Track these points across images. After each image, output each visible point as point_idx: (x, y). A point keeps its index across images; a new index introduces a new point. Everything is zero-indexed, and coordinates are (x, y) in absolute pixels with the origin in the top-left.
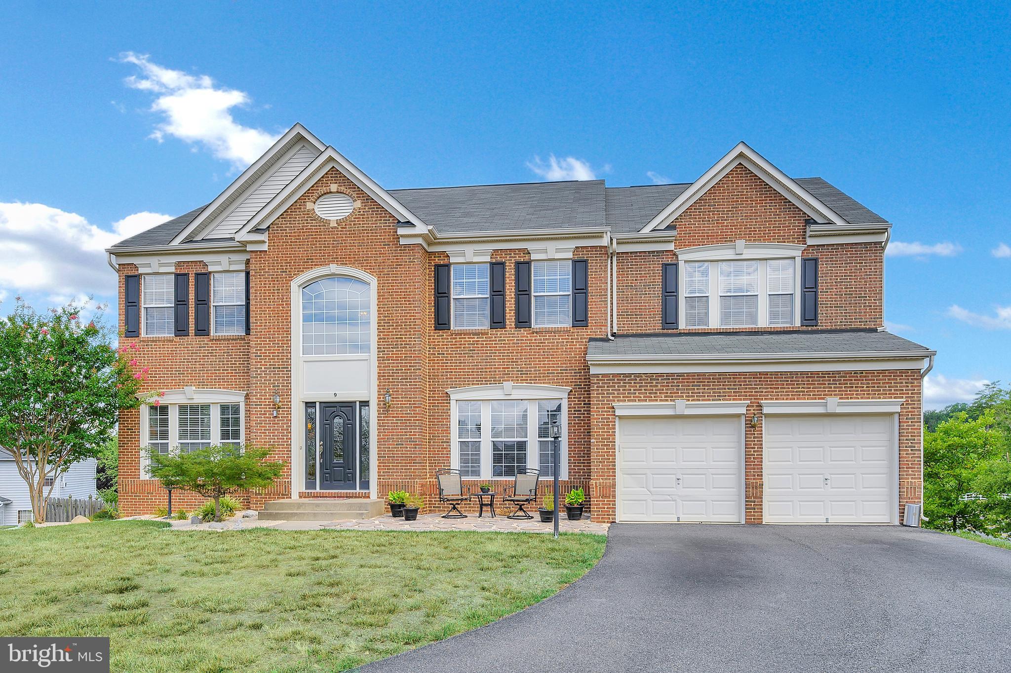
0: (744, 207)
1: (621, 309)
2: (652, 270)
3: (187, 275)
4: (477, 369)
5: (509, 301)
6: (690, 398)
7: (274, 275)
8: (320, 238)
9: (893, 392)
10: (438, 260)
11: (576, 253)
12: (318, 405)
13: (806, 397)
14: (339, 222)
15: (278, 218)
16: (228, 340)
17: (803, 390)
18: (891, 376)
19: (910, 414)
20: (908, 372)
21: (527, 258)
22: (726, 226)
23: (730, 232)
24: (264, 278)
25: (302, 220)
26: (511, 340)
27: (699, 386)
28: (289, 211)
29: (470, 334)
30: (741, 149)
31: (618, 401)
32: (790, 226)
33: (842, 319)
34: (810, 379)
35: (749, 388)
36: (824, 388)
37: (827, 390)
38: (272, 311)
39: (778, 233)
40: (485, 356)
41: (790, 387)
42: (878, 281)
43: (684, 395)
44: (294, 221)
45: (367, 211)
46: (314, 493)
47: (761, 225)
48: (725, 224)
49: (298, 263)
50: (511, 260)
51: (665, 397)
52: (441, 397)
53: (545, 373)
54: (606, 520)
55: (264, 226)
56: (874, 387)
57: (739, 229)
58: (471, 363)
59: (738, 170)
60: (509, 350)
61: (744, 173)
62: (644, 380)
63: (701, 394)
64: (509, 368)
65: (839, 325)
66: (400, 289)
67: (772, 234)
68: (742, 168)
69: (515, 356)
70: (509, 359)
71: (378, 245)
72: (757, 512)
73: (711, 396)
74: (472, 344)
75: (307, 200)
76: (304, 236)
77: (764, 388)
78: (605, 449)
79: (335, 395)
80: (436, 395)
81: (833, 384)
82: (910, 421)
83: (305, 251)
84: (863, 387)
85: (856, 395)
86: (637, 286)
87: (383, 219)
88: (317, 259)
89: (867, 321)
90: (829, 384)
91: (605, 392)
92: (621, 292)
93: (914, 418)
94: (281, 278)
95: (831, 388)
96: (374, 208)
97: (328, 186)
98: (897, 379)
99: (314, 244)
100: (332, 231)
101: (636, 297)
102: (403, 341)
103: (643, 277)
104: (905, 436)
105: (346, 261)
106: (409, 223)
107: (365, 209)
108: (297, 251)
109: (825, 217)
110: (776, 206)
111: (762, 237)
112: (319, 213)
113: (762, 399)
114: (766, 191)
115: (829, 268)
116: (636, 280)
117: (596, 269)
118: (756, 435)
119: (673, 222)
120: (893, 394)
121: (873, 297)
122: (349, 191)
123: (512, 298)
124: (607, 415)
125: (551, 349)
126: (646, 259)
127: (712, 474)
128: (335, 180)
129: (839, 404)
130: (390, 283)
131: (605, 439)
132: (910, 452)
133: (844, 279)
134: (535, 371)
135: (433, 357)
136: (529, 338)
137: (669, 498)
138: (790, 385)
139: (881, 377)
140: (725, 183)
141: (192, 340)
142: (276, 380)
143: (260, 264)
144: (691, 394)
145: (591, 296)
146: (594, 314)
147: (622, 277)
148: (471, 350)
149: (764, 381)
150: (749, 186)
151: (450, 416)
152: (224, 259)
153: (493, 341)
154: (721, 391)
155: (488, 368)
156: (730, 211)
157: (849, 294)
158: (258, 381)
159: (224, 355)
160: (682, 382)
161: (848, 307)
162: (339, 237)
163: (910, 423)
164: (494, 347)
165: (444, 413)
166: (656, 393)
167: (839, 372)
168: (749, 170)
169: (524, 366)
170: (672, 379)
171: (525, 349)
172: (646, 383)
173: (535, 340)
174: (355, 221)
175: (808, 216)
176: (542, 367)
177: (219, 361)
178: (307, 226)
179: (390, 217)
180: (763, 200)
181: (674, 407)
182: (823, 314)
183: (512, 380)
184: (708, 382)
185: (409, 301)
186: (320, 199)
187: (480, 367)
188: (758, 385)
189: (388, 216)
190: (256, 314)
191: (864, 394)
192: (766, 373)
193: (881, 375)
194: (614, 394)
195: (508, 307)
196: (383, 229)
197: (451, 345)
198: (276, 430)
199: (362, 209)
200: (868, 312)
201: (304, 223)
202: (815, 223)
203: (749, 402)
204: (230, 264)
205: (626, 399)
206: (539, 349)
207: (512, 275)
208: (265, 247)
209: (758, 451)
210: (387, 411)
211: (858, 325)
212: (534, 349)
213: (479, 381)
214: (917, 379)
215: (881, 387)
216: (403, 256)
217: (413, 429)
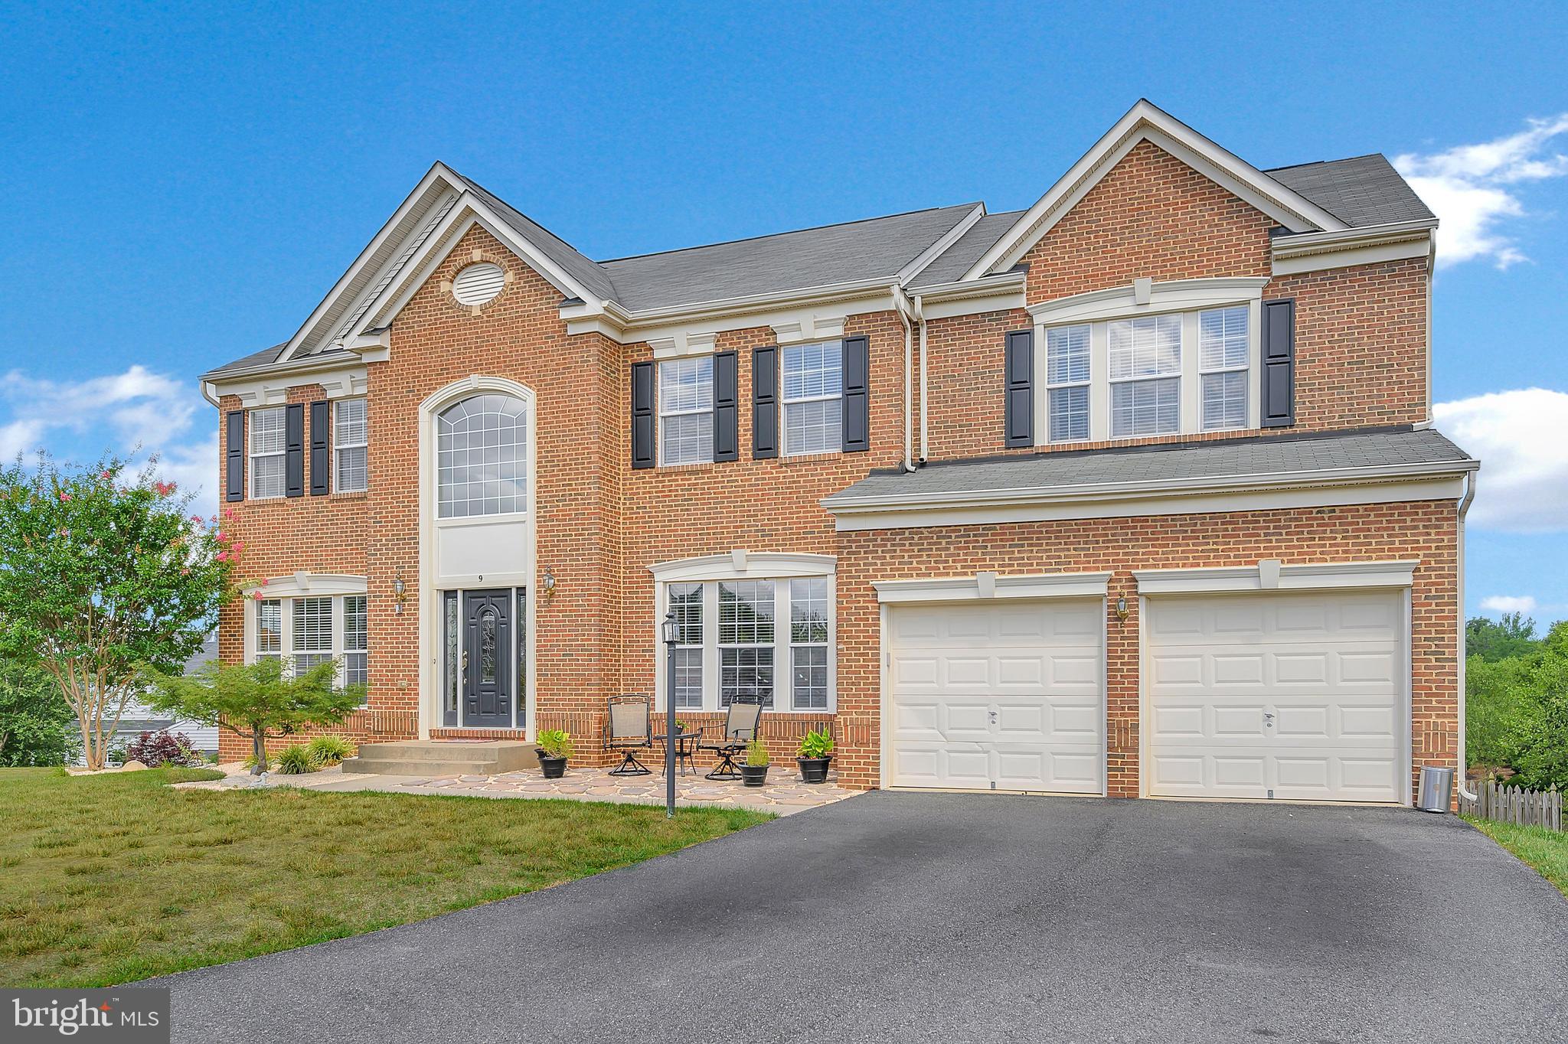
0: (1153, 218)
1: (935, 418)
2: (988, 346)
3: (301, 406)
4: (695, 530)
5: (744, 415)
6: (1007, 569)
7: (397, 397)
8: (459, 335)
9: (1397, 545)
10: (638, 355)
11: (849, 326)
12: (460, 594)
13: (1222, 561)
14: (483, 308)
15: (403, 310)
16: (353, 499)
17: (1215, 547)
18: (1392, 515)
19: (1433, 589)
20: (1429, 506)
21: (771, 341)
22: (1120, 256)
23: (1128, 265)
25: (434, 310)
26: (746, 480)
27: (1022, 546)
28: (418, 297)
29: (683, 473)
30: (1142, 112)
31: (882, 576)
32: (1240, 244)
33: (1344, 411)
34: (1230, 527)
35: (1114, 548)
36: (1256, 542)
37: (1262, 545)
38: (395, 452)
39: (1217, 259)
40: (708, 509)
41: (1190, 542)
42: (1417, 333)
43: (996, 564)
44: (424, 312)
45: (522, 287)
46: (454, 731)
47: (1185, 247)
48: (1118, 252)
49: (429, 376)
50: (747, 347)
51: (963, 567)
52: (641, 577)
53: (799, 534)
54: (862, 785)
55: (384, 324)
56: (1358, 537)
57: (1143, 258)
58: (686, 520)
59: (1142, 152)
60: (743, 496)
61: (1152, 156)
62: (926, 538)
63: (1026, 561)
64: (743, 526)
65: (1337, 423)
66: (568, 406)
67: (1205, 263)
68: (1149, 147)
69: (753, 506)
70: (745, 511)
71: (537, 339)
72: (1128, 776)
73: (1045, 564)
74: (688, 490)
75: (441, 278)
76: (437, 334)
77: (1141, 547)
78: (862, 660)
79: (481, 578)
80: (635, 575)
81: (1273, 534)
82: (1434, 602)
83: (439, 357)
84: (1335, 538)
85: (1322, 553)
86: (963, 375)
87: (545, 297)
88: (455, 368)
89: (1394, 412)
90: (1266, 535)
91: (861, 563)
92: (935, 388)
93: (1443, 597)
94: (406, 401)
95: (1270, 541)
96: (532, 281)
97: (469, 254)
98: (1405, 521)
99: (451, 346)
100: (474, 324)
101: (960, 395)
102: (573, 490)
103: (973, 358)
104: (1423, 632)
105: (494, 368)
106: (579, 301)
107: (519, 283)
108: (427, 358)
109: (1305, 220)
110: (1213, 209)
111: (1187, 269)
112: (458, 297)
113: (1137, 567)
114: (1194, 184)
115: (1317, 316)
116: (960, 365)
117: (881, 350)
118: (1126, 634)
119: (1024, 258)
120: (1398, 550)
121: (1406, 364)
122: (497, 257)
123: (748, 410)
124: (864, 602)
125: (810, 492)
126: (977, 327)
127: (1053, 706)
128: (479, 243)
129: (1284, 573)
130: (554, 398)
131: (861, 643)
132: (1434, 663)
133: (1346, 335)
134: (783, 529)
135: (630, 514)
136: (775, 475)
137: (976, 747)
138: (1190, 538)
139: (1372, 518)
140: (1118, 179)
141: (307, 500)
142: (401, 558)
143: (380, 382)
144: (1007, 562)
145: (874, 397)
146: (879, 428)
147: (937, 362)
148: (686, 500)
149: (1141, 533)
150: (1161, 178)
151: (654, 607)
152: (344, 378)
153: (719, 482)
154: (1062, 554)
155: (712, 528)
156: (1127, 227)
157: (1357, 363)
158: (378, 559)
159: (347, 523)
160: (992, 541)
161: (1355, 387)
162: (485, 332)
163: (1434, 607)
164: (721, 493)
165: (647, 603)
166: (947, 562)
167: (1286, 511)
168: (1162, 150)
169: (766, 522)
170: (975, 535)
171: (768, 494)
172: (929, 544)
173: (784, 477)
174: (505, 304)
175: (1275, 222)
176: (795, 523)
177: (341, 532)
178: (441, 319)
179: (554, 293)
180: (1188, 202)
181: (974, 585)
182: (1304, 403)
183: (748, 547)
184: (1038, 539)
185: (581, 424)
186: (461, 275)
187: (699, 526)
188: (1130, 540)
189: (551, 291)
190: (374, 458)
191: (1337, 552)
192: (1144, 519)
193: (1372, 514)
194: (876, 564)
195: (743, 425)
196: (544, 313)
197: (656, 492)
198: (401, 634)
199: (516, 284)
200: (1396, 395)
201: (437, 314)
202: (1289, 232)
203: (1112, 572)
204: (353, 386)
205: (896, 573)
206: (790, 493)
207: (748, 371)
208: (386, 356)
209: (1129, 663)
210: (549, 602)
211: (1375, 420)
212: (782, 493)
213: (698, 549)
214: (1447, 519)
215: (1373, 537)
216: (573, 353)
217: (586, 630)
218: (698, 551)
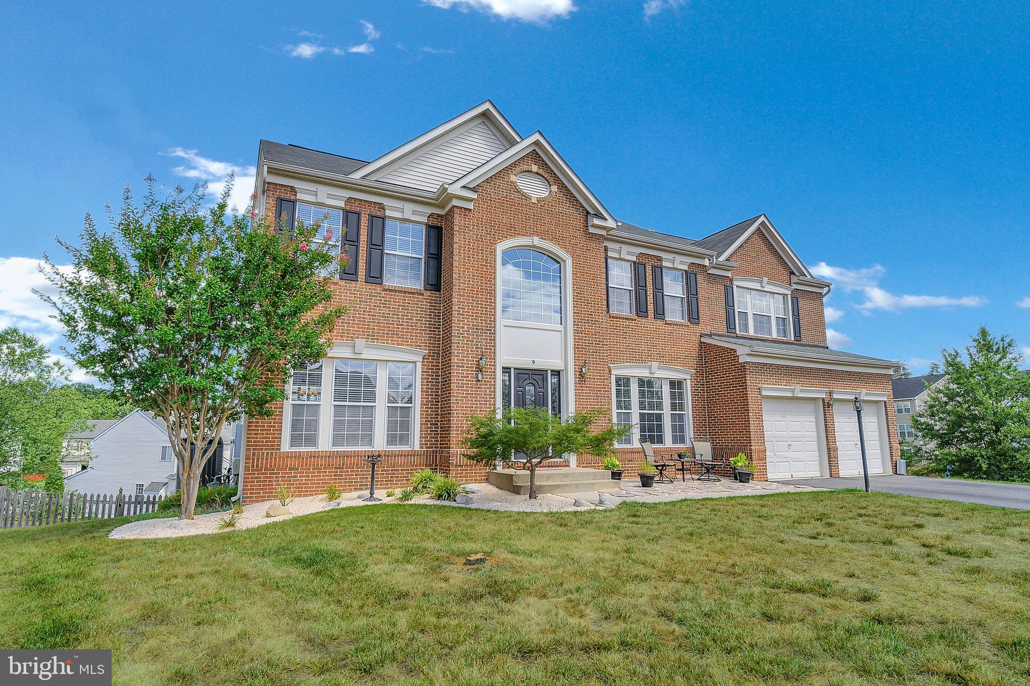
0: (762, 256)
2: (719, 289)
3: (358, 214)
5: (649, 296)
6: (802, 385)
7: (478, 235)
8: (522, 210)
9: (882, 387)
11: (689, 267)
12: (512, 370)
14: (538, 200)
15: (484, 182)
16: (405, 294)
17: (847, 383)
19: (890, 402)
20: (886, 376)
21: (660, 263)
22: (755, 267)
23: (757, 271)
24: (468, 236)
26: (652, 328)
27: (803, 376)
28: (494, 177)
29: (623, 318)
30: (763, 218)
31: (762, 383)
32: (784, 274)
33: (811, 338)
35: (825, 380)
37: (857, 384)
38: (475, 270)
45: (562, 197)
49: (501, 228)
50: (649, 263)
51: (786, 383)
53: (674, 359)
56: (875, 384)
60: (651, 336)
65: (809, 342)
66: (589, 271)
71: (571, 229)
72: (836, 469)
73: (808, 384)
75: (510, 172)
76: (507, 204)
77: (832, 381)
79: (534, 362)
81: (859, 380)
83: (507, 218)
86: (712, 298)
87: (575, 207)
88: (519, 229)
89: (821, 342)
90: (857, 380)
91: (754, 377)
93: (892, 405)
94: (485, 239)
95: (859, 383)
96: (568, 196)
97: (528, 164)
98: (882, 380)
99: (515, 214)
100: (532, 207)
102: (593, 318)
103: (715, 292)
104: (889, 416)
105: (545, 236)
107: (561, 194)
108: (499, 216)
109: (801, 272)
110: (776, 259)
112: (521, 188)
113: (831, 388)
114: (771, 249)
115: (803, 305)
116: (711, 294)
117: (701, 281)
118: (830, 413)
120: (882, 389)
121: (822, 327)
122: (547, 174)
123: (651, 294)
124: (756, 394)
127: (806, 441)
128: (534, 160)
129: (867, 394)
130: (582, 264)
136: (664, 328)
137: (785, 460)
140: (752, 238)
141: (361, 285)
142: (479, 342)
143: (464, 221)
145: (700, 301)
146: (702, 315)
148: (624, 333)
150: (763, 243)
155: (637, 349)
158: (460, 340)
159: (399, 309)
161: (812, 331)
162: (538, 214)
163: (890, 408)
164: (640, 332)
166: (781, 380)
168: (763, 233)
170: (788, 370)
171: (661, 337)
173: (667, 330)
174: (552, 203)
175: (791, 270)
177: (394, 314)
178: (509, 195)
179: (580, 206)
181: (794, 391)
182: (802, 334)
185: (597, 283)
186: (524, 174)
187: (631, 347)
190: (459, 270)
192: (831, 370)
194: (759, 378)
195: (649, 301)
198: (479, 394)
199: (558, 194)
200: (821, 336)
201: (506, 192)
202: (795, 275)
203: (826, 390)
205: (766, 383)
207: (651, 275)
208: (471, 206)
211: (817, 343)
214: (890, 380)
215: (878, 384)
216: (592, 244)
217: (603, 399)
218: (631, 361)
